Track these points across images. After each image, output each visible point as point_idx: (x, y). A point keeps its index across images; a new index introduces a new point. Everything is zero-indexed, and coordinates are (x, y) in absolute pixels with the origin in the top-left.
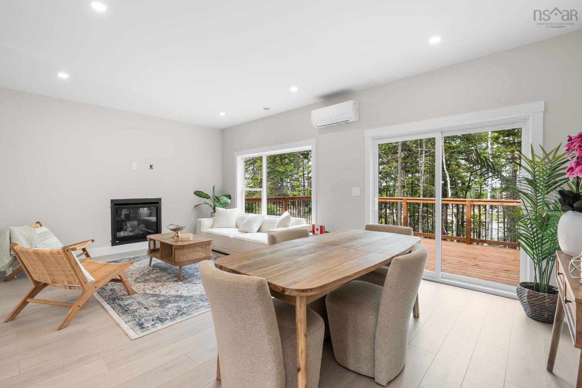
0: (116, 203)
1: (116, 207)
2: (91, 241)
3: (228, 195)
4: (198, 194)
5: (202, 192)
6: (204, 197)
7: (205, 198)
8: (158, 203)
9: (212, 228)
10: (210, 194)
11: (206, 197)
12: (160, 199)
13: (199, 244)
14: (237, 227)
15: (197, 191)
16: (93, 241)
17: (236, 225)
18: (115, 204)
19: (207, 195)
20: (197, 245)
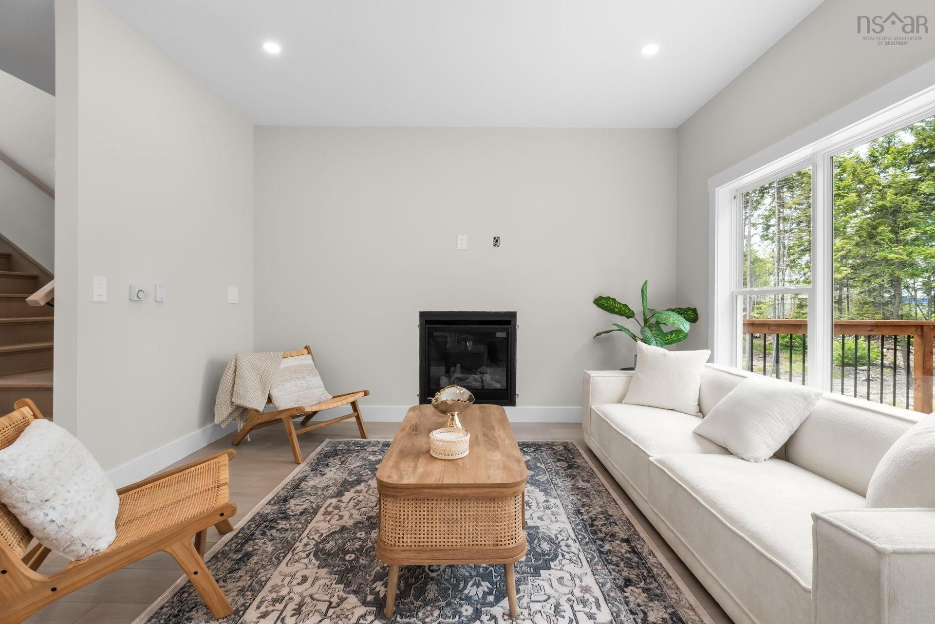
0: (428, 319)
1: (428, 328)
2: (362, 394)
3: (689, 309)
4: (605, 303)
5: (614, 300)
6: (620, 313)
7: (622, 315)
8: (508, 323)
9: (620, 401)
10: (636, 306)
11: (625, 312)
12: (513, 315)
13: (454, 491)
14: (701, 412)
15: (601, 298)
16: (366, 393)
17: (699, 404)
18: (428, 322)
19: (626, 306)
20: (447, 491)
